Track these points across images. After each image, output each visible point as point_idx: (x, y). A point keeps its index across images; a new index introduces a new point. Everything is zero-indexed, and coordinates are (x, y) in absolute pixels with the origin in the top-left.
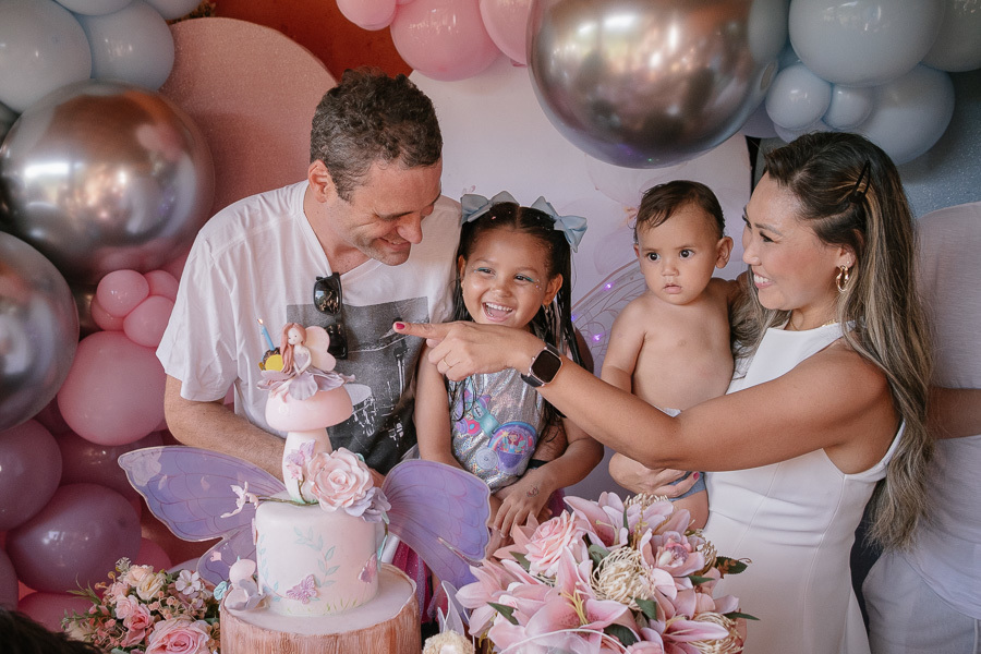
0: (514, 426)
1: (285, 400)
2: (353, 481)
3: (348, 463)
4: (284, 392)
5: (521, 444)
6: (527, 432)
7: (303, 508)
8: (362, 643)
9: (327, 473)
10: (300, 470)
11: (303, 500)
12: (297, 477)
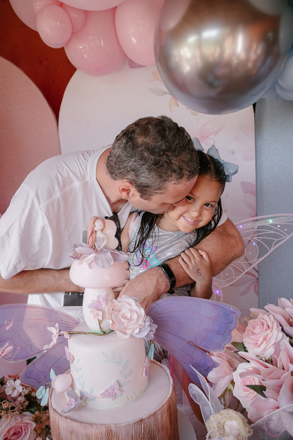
1: (90, 267)
2: (135, 316)
3: (129, 304)
7: (102, 336)
8: (156, 420)
9: (117, 312)
10: (100, 313)
11: (102, 331)
12: (98, 317)
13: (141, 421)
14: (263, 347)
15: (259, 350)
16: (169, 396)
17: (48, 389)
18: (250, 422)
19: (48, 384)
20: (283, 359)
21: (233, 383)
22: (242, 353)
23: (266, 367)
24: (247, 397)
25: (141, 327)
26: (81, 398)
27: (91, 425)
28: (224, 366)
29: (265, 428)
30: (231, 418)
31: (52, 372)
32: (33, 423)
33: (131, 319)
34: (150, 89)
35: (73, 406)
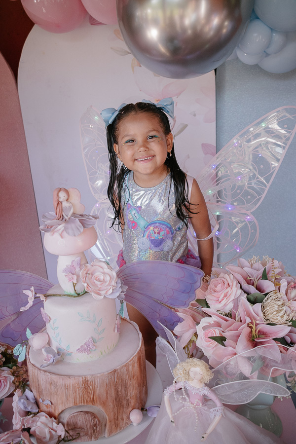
0: (156, 223)
1: (62, 237)
2: (108, 278)
3: (102, 268)
4: (60, 231)
5: (162, 233)
6: (164, 227)
7: (77, 298)
8: (128, 370)
9: (90, 276)
10: (75, 277)
11: (76, 293)
12: (72, 280)
13: (115, 371)
14: (223, 302)
15: (219, 306)
16: (139, 349)
17: (25, 346)
18: (211, 368)
19: (25, 342)
20: (240, 313)
21: (196, 335)
22: (205, 309)
23: (226, 320)
24: (208, 346)
25: (114, 288)
26: (59, 353)
27: (69, 376)
28: (188, 320)
29: (224, 371)
30: (195, 365)
31: (28, 332)
32: (11, 376)
33: (104, 281)
34: (111, 48)
35: (51, 361)
